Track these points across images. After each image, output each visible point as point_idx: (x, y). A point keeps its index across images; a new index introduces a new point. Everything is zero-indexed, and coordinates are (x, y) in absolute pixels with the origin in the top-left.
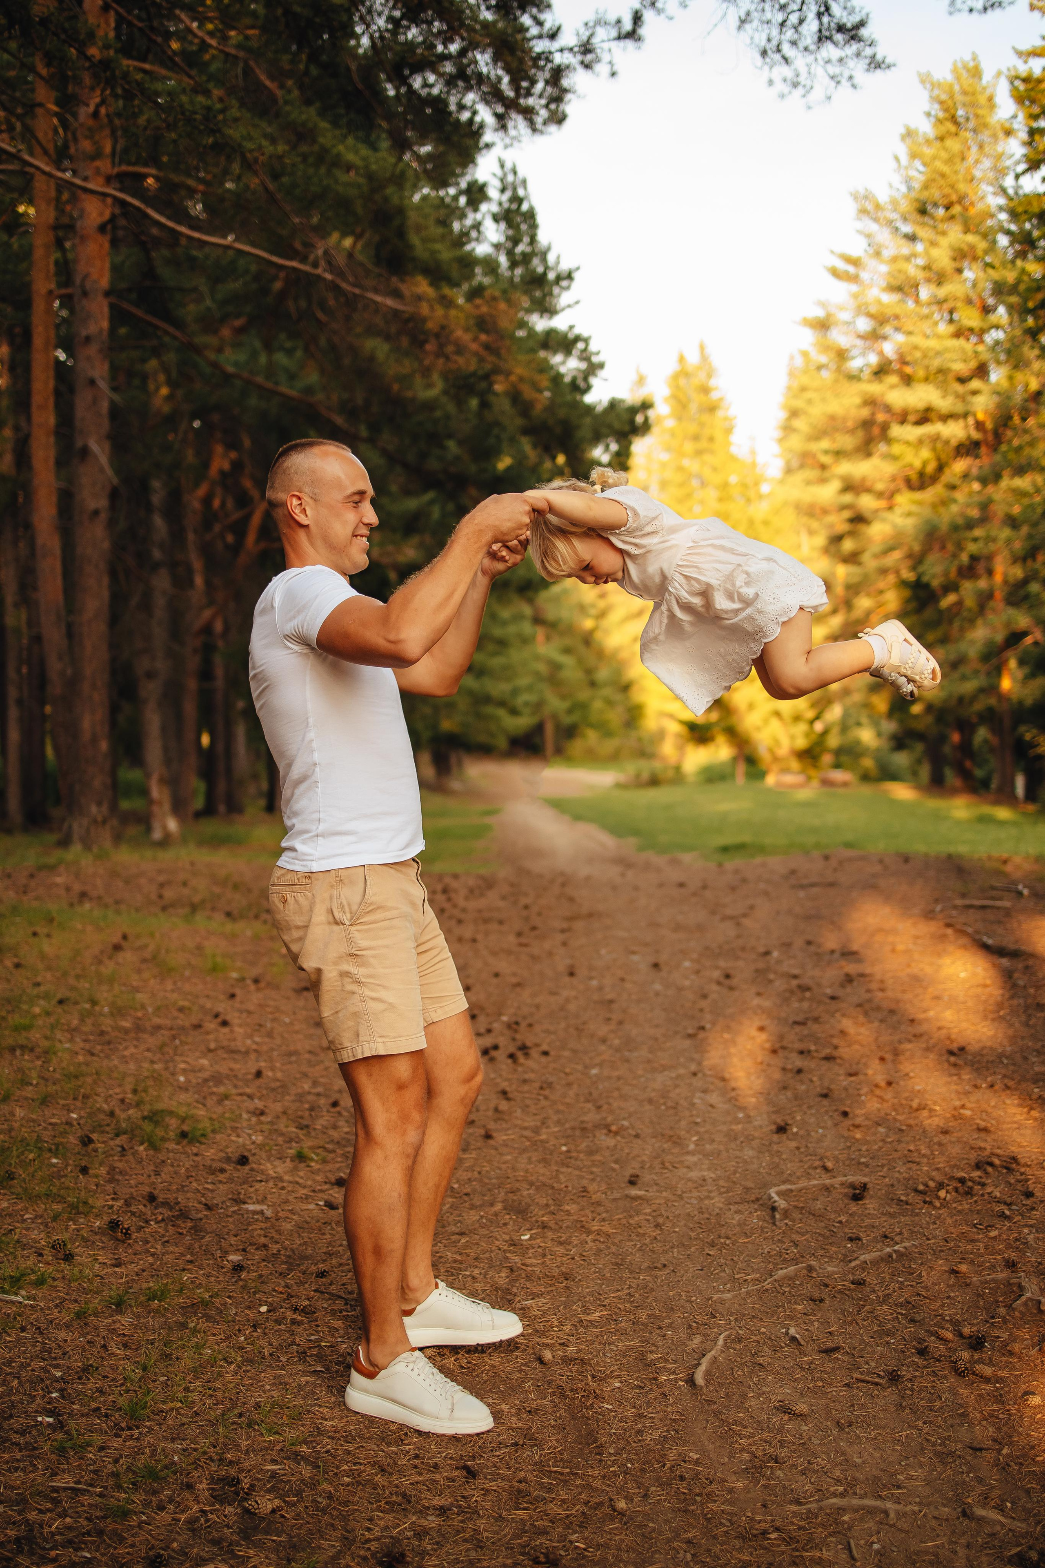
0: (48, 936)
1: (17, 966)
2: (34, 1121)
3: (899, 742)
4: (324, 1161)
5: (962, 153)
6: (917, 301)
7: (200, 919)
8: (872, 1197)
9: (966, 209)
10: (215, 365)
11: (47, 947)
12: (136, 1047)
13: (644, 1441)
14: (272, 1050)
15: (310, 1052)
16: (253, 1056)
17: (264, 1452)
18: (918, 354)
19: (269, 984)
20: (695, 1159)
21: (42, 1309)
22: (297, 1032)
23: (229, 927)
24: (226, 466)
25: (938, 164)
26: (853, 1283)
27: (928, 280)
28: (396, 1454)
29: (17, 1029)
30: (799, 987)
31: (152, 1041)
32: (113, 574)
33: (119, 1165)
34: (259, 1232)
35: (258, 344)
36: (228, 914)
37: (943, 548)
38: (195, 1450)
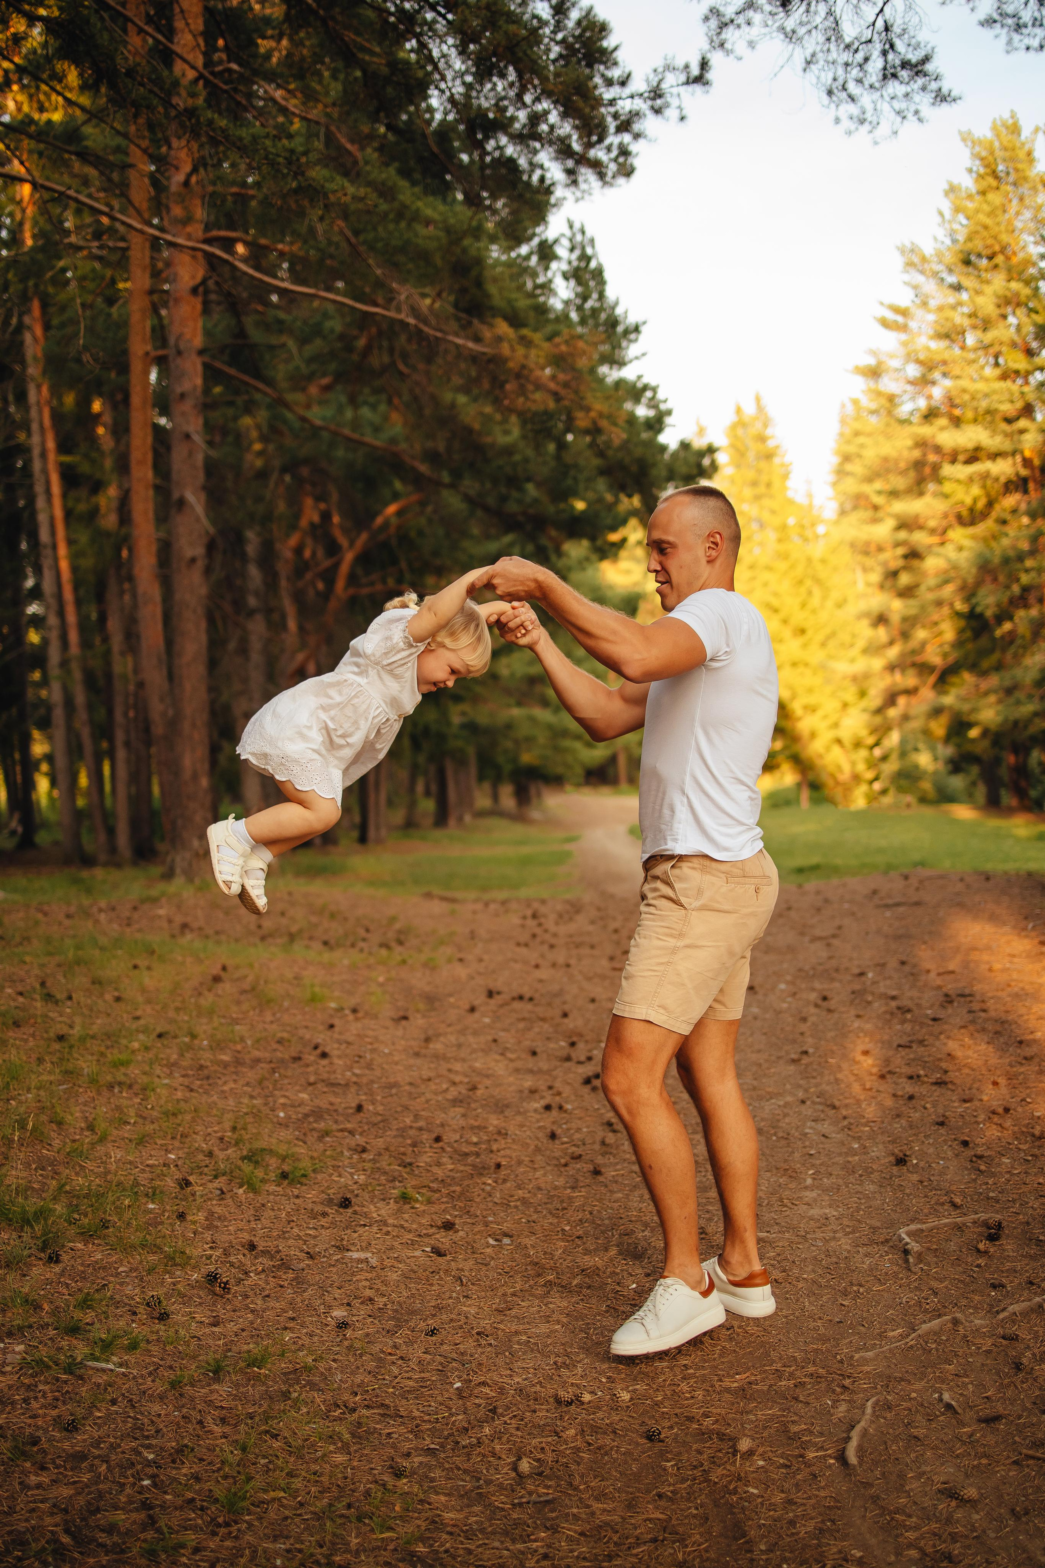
0: (149, 968)
1: (118, 999)
2: (131, 1163)
3: (956, 766)
4: (429, 1202)
5: (1004, 205)
6: (963, 348)
7: (298, 948)
8: (1008, 1236)
9: (1008, 258)
10: (304, 419)
11: (148, 980)
12: (235, 1081)
13: (798, 1533)
14: (372, 1082)
15: (411, 1084)
16: (353, 1089)
17: (376, 1553)
18: (966, 397)
19: (367, 1014)
20: (814, 1194)
21: (134, 1378)
22: (397, 1063)
23: (327, 956)
24: (316, 518)
25: (981, 217)
26: (1004, 1338)
27: (974, 327)
28: (523, 1553)
29: (118, 1064)
30: (899, 1008)
31: (251, 1075)
32: (211, 619)
33: (218, 1210)
34: (364, 1283)
35: (343, 399)
36: (326, 943)
37: (995, 580)
38: (300, 1551)
